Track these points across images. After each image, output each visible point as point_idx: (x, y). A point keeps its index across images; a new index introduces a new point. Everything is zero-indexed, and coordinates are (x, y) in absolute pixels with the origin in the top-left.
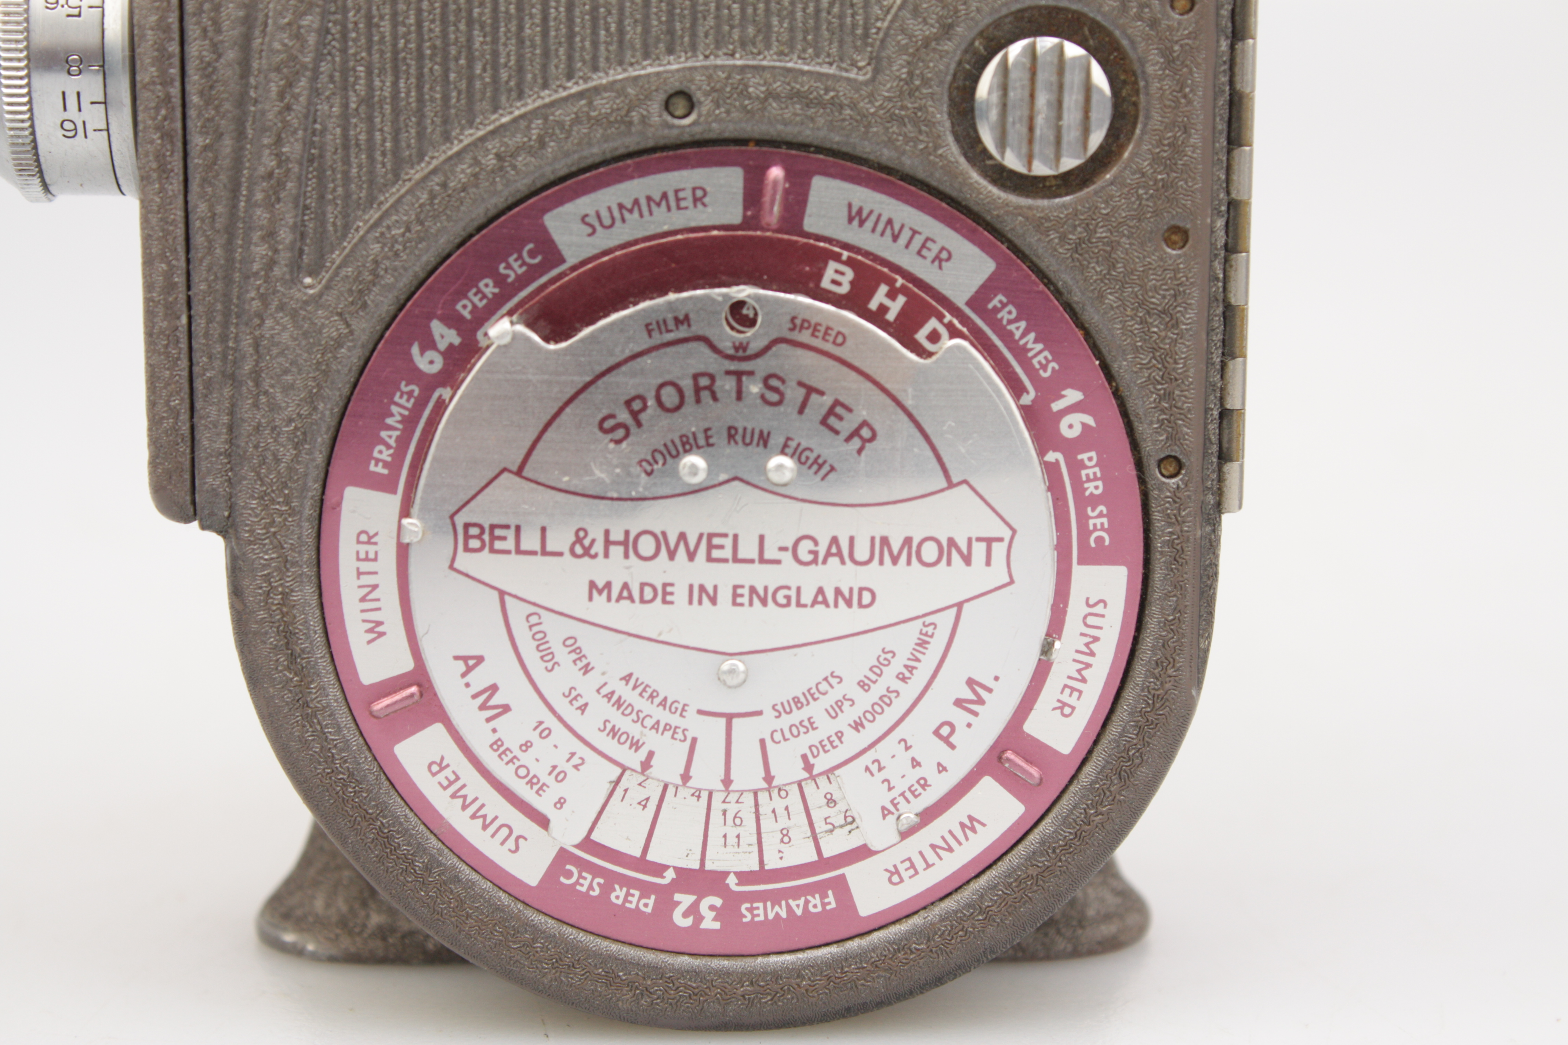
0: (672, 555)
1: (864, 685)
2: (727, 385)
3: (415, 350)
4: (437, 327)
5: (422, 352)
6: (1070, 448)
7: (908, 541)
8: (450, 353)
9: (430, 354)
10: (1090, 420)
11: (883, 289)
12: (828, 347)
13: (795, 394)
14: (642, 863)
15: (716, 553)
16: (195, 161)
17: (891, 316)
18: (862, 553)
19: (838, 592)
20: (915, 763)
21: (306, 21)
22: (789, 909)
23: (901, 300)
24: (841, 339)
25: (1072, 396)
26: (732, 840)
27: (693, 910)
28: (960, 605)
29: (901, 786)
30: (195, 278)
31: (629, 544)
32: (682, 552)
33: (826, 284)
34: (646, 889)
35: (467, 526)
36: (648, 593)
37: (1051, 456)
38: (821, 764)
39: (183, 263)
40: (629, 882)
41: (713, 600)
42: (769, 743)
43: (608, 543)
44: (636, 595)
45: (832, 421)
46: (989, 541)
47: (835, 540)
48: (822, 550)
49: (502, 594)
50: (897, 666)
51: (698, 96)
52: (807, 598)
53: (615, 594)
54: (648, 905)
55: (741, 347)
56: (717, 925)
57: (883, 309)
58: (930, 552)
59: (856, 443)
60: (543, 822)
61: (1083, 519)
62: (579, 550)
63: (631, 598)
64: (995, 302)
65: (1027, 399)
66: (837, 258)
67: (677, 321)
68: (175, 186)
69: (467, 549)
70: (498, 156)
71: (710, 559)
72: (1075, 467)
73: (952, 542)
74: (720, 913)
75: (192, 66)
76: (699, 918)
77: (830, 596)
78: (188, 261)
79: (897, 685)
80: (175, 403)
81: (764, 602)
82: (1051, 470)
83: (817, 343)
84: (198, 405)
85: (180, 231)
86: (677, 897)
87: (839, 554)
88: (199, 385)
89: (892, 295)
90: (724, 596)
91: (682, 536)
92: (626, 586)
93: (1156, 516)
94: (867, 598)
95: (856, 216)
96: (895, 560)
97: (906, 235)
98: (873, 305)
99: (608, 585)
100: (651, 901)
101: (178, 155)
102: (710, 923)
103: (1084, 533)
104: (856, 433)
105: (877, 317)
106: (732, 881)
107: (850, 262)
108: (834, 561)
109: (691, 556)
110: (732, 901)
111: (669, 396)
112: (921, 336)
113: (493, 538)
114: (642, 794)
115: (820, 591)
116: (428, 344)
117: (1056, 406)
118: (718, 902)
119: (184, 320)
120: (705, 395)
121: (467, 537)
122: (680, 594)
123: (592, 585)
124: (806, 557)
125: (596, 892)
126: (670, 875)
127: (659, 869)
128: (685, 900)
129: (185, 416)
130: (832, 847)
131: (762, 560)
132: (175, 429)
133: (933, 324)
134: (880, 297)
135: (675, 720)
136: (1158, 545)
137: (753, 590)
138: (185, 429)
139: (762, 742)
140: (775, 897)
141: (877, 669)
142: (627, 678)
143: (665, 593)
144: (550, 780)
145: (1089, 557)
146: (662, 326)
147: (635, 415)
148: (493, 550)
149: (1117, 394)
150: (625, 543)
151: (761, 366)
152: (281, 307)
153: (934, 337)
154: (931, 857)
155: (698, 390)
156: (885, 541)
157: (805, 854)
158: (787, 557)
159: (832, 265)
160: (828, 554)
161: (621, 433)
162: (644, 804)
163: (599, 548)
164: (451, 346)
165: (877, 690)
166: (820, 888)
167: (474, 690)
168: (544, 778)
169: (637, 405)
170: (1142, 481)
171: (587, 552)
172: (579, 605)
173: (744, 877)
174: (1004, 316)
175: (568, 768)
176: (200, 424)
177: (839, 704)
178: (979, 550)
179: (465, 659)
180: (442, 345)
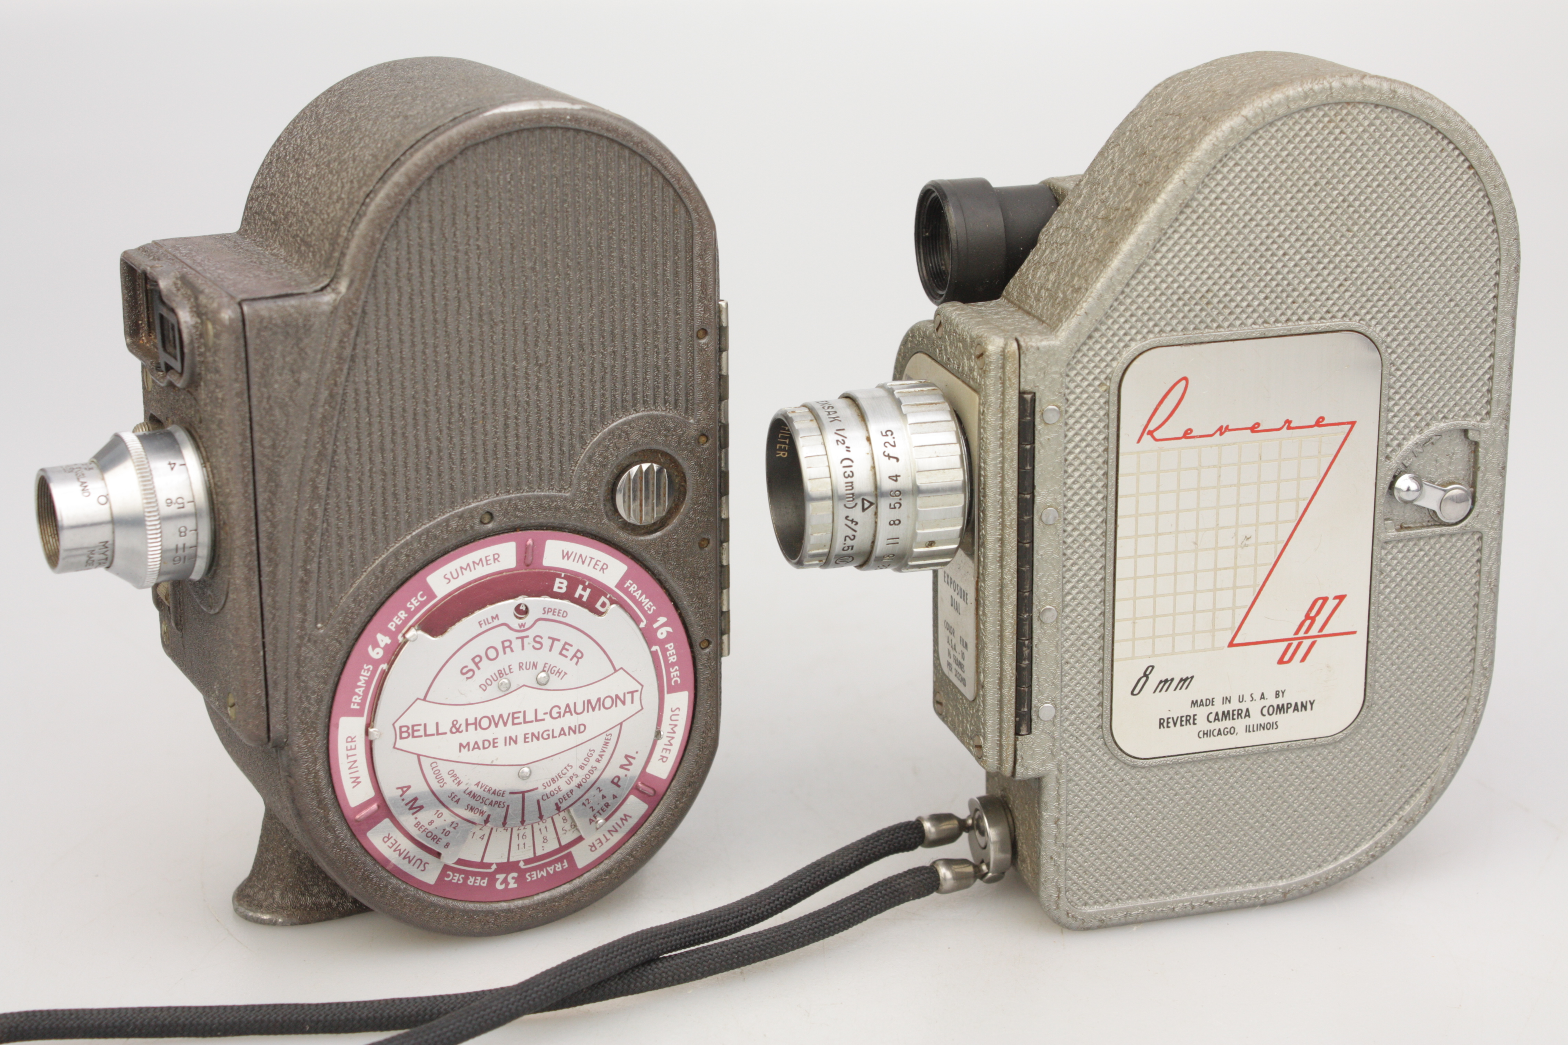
0: (496, 725)
1: (581, 767)
2: (517, 644)
3: (370, 649)
4: (380, 637)
5: (373, 649)
6: (662, 643)
7: (599, 700)
8: (386, 648)
9: (378, 650)
10: (670, 629)
11: (581, 587)
12: (560, 619)
13: (547, 643)
14: (482, 865)
15: (516, 721)
16: (264, 579)
17: (584, 599)
18: (579, 709)
19: (570, 728)
20: (604, 797)
21: (316, 507)
22: (548, 872)
23: (589, 590)
24: (565, 614)
25: (662, 620)
26: (521, 846)
27: (505, 881)
28: (621, 724)
29: (597, 808)
30: (266, 632)
31: (477, 724)
32: (501, 723)
33: (556, 589)
34: (483, 876)
35: (401, 727)
36: (487, 744)
37: (654, 648)
38: (564, 805)
39: (260, 627)
40: (475, 874)
41: (516, 742)
42: (541, 802)
43: (467, 725)
44: (481, 746)
45: (564, 652)
46: (632, 693)
47: (568, 706)
48: (562, 711)
49: (419, 756)
50: (596, 756)
51: (496, 514)
52: (556, 734)
53: (471, 747)
54: (484, 883)
55: (523, 625)
56: (516, 886)
57: (581, 596)
58: (608, 702)
59: (575, 659)
60: (438, 855)
61: (668, 673)
62: (454, 730)
63: (479, 748)
64: (628, 584)
65: (642, 625)
66: (559, 576)
67: (493, 618)
68: (256, 592)
69: (401, 738)
70: (407, 556)
71: (513, 724)
72: (664, 651)
73: (617, 696)
74: (517, 880)
75: (262, 535)
76: (507, 884)
77: (567, 731)
78: (263, 626)
79: (596, 764)
80: (259, 692)
81: (538, 739)
82: (654, 655)
83: (556, 618)
84: (271, 692)
85: (259, 613)
86: (498, 876)
87: (570, 711)
88: (270, 682)
89: (584, 589)
90: (521, 739)
91: (501, 716)
92: (476, 743)
93: (699, 666)
94: (582, 728)
95: (566, 555)
96: (593, 709)
97: (588, 560)
98: (577, 595)
99: (468, 744)
100: (486, 881)
101: (256, 578)
102: (512, 885)
103: (669, 679)
104: (575, 655)
105: (578, 601)
106: (522, 864)
107: (565, 578)
108: (568, 715)
109: (505, 724)
110: (522, 873)
111: (492, 654)
112: (598, 606)
113: (414, 731)
114: (481, 833)
115: (562, 729)
116: (376, 645)
117: (655, 626)
118: (515, 875)
119: (262, 653)
120: (508, 650)
121: (401, 732)
122: (501, 742)
123: (461, 745)
124: (555, 715)
125: (461, 881)
126: (494, 867)
127: (489, 865)
128: (501, 877)
129: (264, 698)
130: (565, 840)
131: (537, 720)
132: (259, 704)
133: (603, 599)
134: (579, 591)
135: (499, 799)
136: (701, 678)
137: (533, 734)
138: (264, 704)
139: (538, 801)
140: (541, 868)
141: (587, 759)
142: (477, 784)
143: (494, 743)
144: (442, 836)
145: (672, 689)
146: (487, 622)
147: (476, 664)
148: (414, 737)
149: (680, 615)
150: (475, 724)
151: (531, 633)
152: (309, 640)
153: (603, 605)
154: (608, 836)
155: (504, 648)
156: (589, 702)
157: (553, 845)
158: (547, 717)
159: (558, 580)
160: (565, 712)
161: (470, 674)
162: (482, 838)
163: (463, 728)
164: (387, 645)
165: (587, 768)
166: (560, 860)
167: (406, 801)
168: (440, 835)
169: (477, 660)
170: (693, 652)
171: (458, 731)
172: (454, 755)
173: (527, 862)
174: (632, 589)
175: (451, 829)
176: (271, 701)
177: (571, 778)
178: (629, 697)
179: (402, 788)
180: (382, 645)
